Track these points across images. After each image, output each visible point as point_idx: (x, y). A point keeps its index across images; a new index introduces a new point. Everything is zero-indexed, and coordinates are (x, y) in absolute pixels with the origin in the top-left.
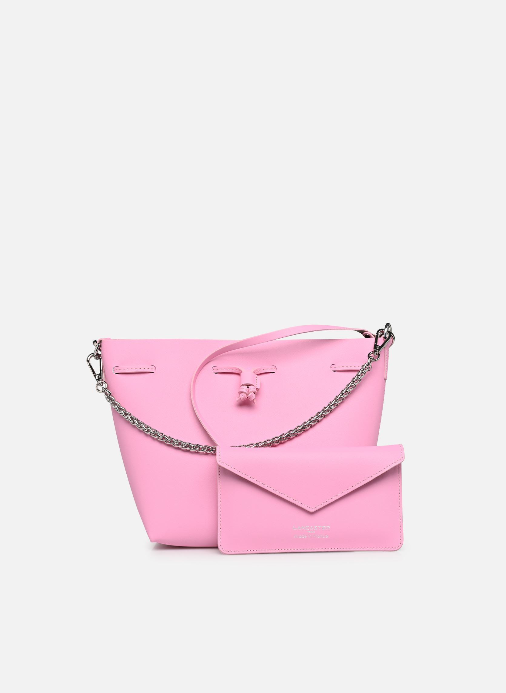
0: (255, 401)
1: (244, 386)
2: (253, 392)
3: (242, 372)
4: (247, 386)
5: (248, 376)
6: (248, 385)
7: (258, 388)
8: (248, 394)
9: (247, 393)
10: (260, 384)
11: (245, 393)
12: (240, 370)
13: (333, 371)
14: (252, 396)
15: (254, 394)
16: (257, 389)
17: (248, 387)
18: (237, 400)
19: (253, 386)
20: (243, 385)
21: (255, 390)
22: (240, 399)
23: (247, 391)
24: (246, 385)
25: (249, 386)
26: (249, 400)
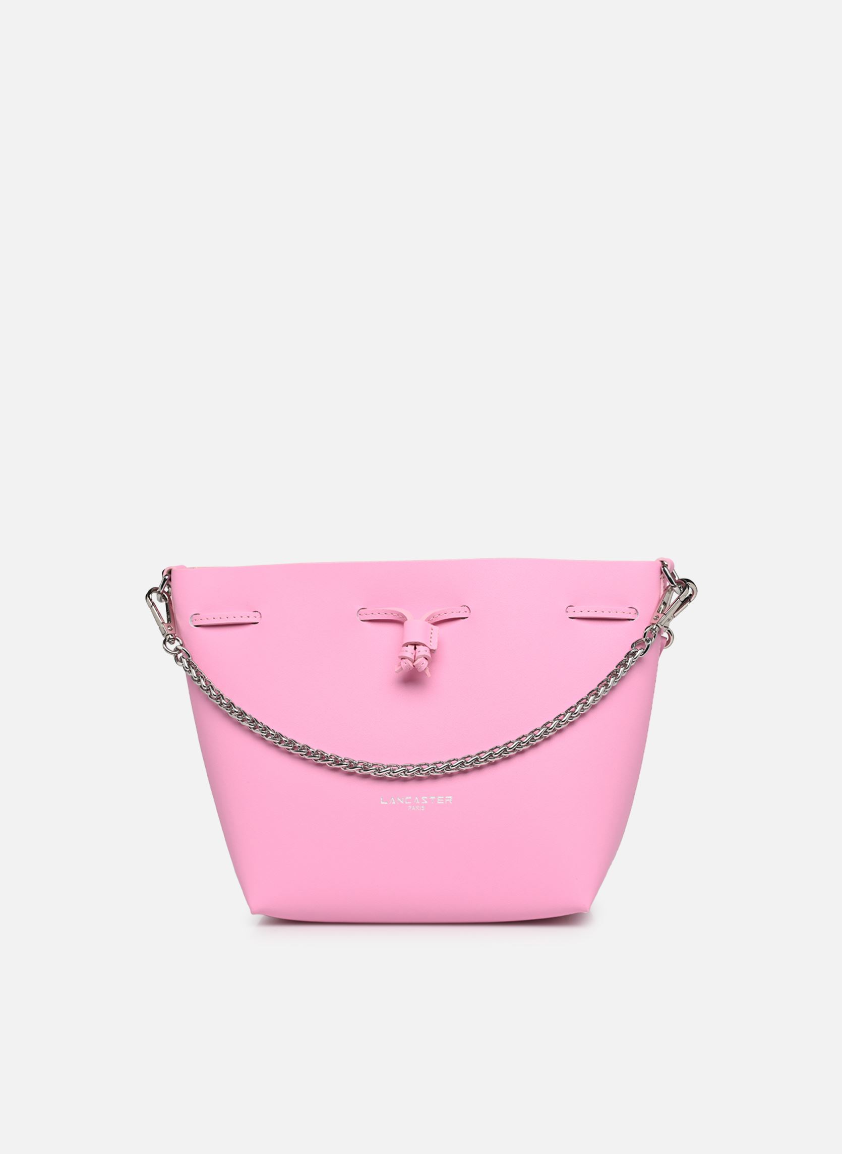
0: (427, 672)
1: (409, 646)
2: (423, 658)
3: (407, 620)
4: (413, 647)
5: (416, 629)
6: (415, 645)
7: (434, 649)
8: (415, 661)
9: (413, 659)
10: (437, 641)
11: (409, 659)
12: (404, 617)
13: (570, 618)
14: (422, 664)
15: (426, 660)
16: (432, 651)
17: (415, 648)
18: (396, 670)
19: (425, 647)
20: (406, 645)
21: (428, 654)
22: (402, 668)
23: (413, 655)
24: (412, 645)
25: (417, 647)
26: (418, 671)
